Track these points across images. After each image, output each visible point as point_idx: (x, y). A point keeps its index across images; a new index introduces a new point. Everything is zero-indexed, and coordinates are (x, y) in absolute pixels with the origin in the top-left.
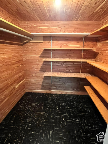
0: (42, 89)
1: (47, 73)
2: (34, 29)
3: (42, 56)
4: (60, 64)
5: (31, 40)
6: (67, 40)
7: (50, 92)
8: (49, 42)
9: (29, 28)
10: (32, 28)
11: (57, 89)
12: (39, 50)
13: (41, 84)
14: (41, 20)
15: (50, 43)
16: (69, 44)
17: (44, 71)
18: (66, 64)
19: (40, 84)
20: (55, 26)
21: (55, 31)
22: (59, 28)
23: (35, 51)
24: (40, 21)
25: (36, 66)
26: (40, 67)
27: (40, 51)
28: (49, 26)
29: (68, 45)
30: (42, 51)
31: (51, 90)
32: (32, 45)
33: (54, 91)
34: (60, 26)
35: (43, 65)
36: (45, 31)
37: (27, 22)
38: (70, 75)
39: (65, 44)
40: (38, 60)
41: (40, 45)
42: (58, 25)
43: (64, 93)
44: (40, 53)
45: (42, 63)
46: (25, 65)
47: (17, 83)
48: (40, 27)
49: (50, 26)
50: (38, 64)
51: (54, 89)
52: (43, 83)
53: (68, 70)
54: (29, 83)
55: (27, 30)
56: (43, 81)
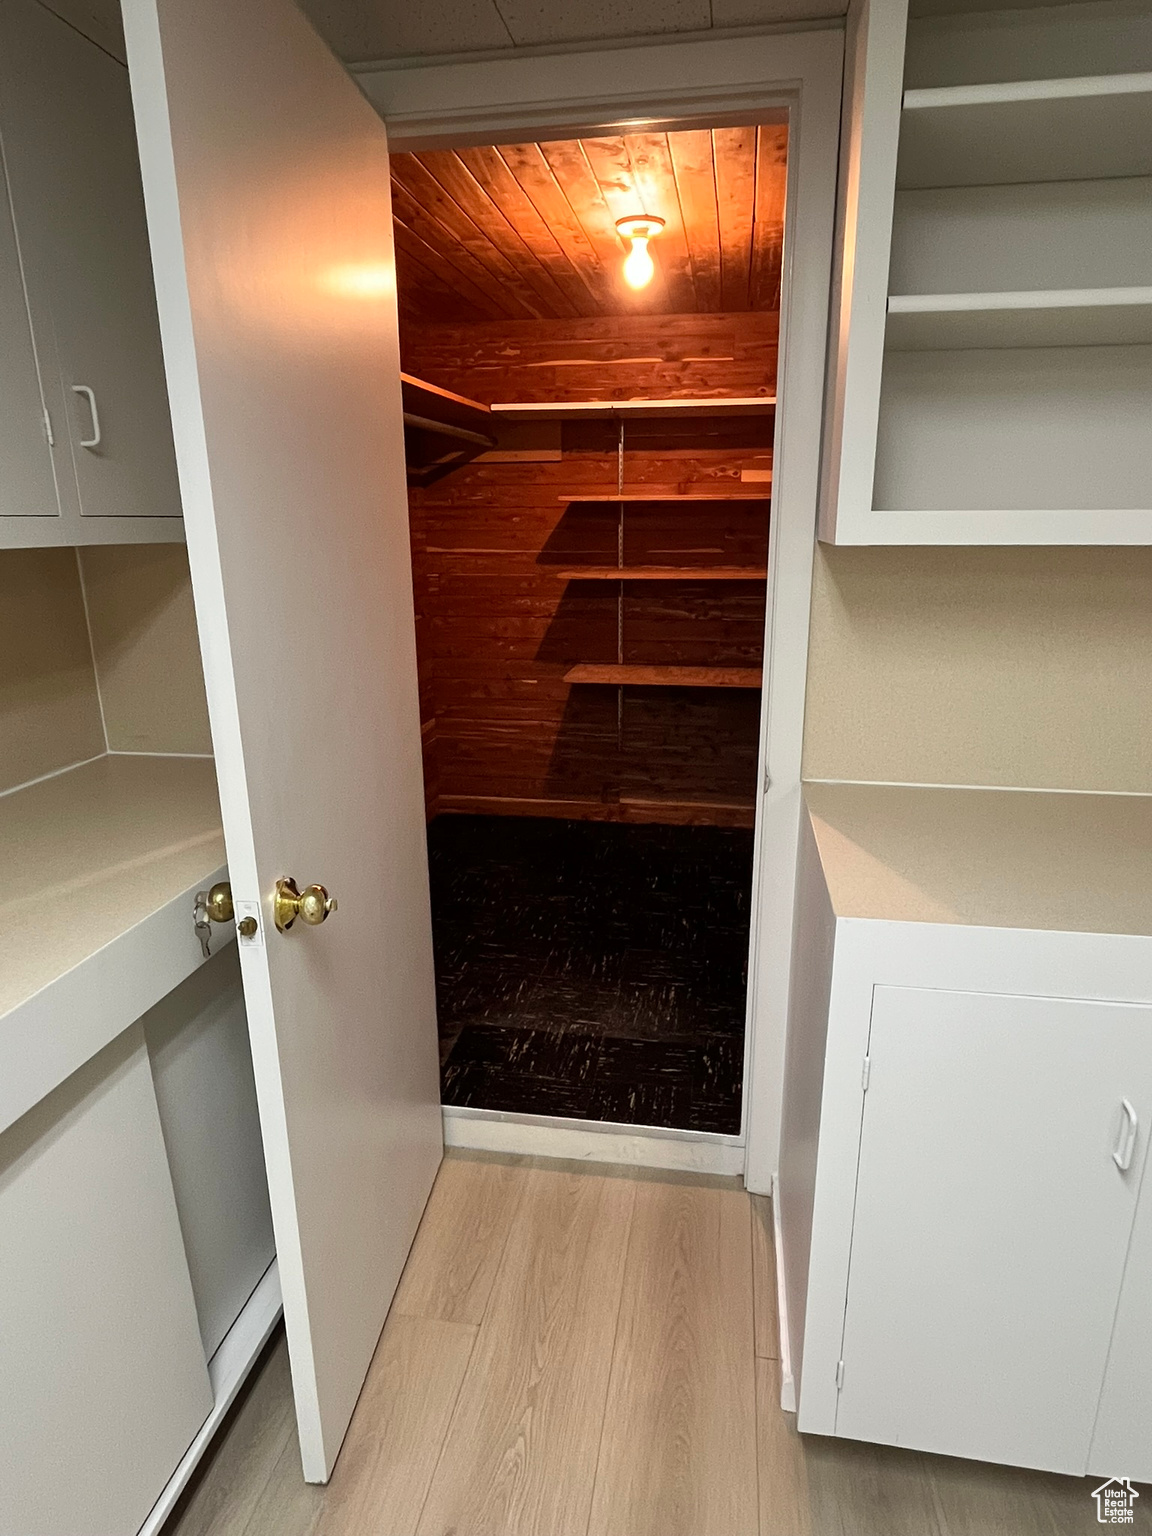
0: (551, 790)
1: (590, 667)
2: (506, 373)
3: (554, 555)
4: (677, 607)
5: (484, 449)
6: (722, 442)
7: (611, 813)
8: (600, 455)
9: (469, 372)
10: (492, 366)
11: (659, 791)
12: (539, 511)
13: (549, 752)
14: (549, 314)
15: (606, 466)
16: (740, 468)
17: (566, 662)
18: (721, 608)
19: (542, 756)
20: (644, 353)
21: (642, 384)
22: (670, 358)
23: (508, 518)
24: (541, 320)
25: (517, 621)
26: (539, 627)
27: (542, 519)
28: (604, 350)
29: (730, 473)
30: (556, 517)
31: (618, 795)
32: (491, 483)
33: (639, 806)
34: (675, 349)
35: (562, 614)
36: (579, 383)
37: (457, 334)
38: (741, 679)
39: (710, 471)
40: (524, 585)
41: (541, 479)
42: (663, 344)
43: (707, 822)
44: (544, 536)
45: (553, 604)
46: (438, 621)
48: (542, 357)
49: (610, 351)
50: (528, 613)
51: (637, 789)
52: (559, 745)
53: (733, 651)
54: (464, 747)
55: (456, 381)
56: (561, 733)
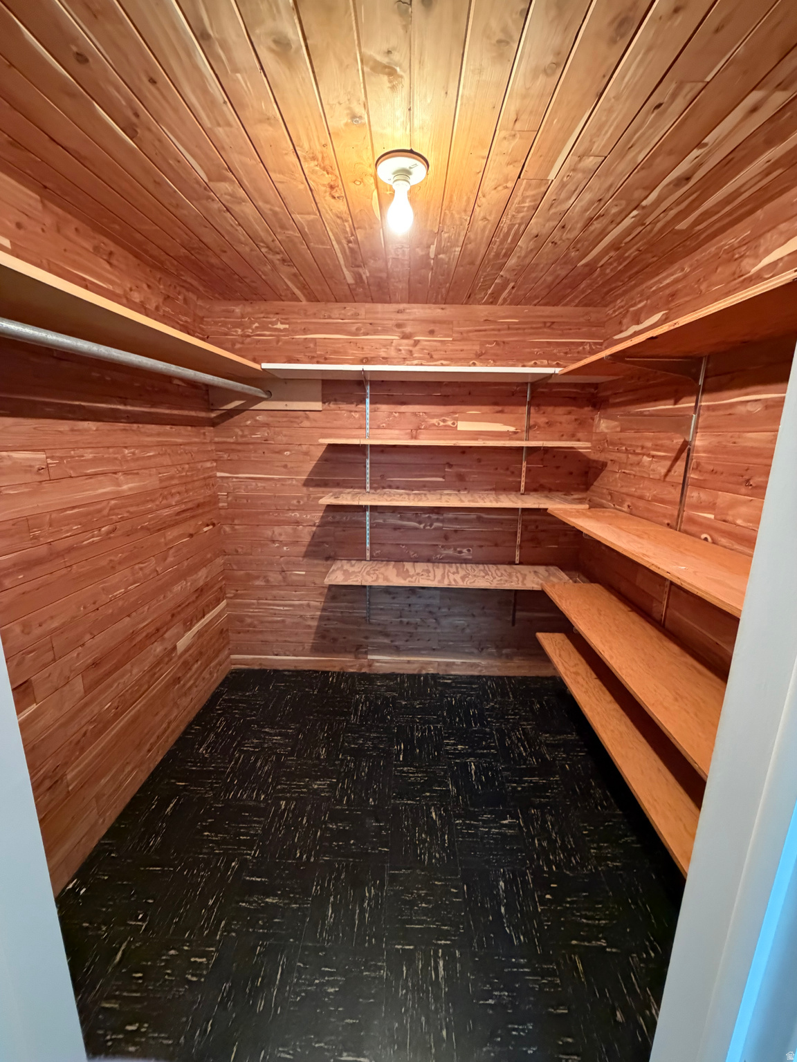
0: (316, 650)
1: (346, 565)
2: (278, 342)
3: (317, 480)
4: (409, 520)
5: (260, 400)
6: (446, 400)
7: (362, 666)
8: (352, 407)
9: (248, 340)
10: (267, 336)
11: (397, 650)
12: (304, 448)
13: (314, 623)
14: (313, 298)
15: (357, 415)
16: (457, 419)
17: (327, 559)
18: (442, 521)
19: (310, 627)
20: (385, 331)
21: (384, 355)
22: (405, 336)
23: (280, 452)
24: (304, 302)
25: (289, 529)
26: (306, 534)
27: (306, 453)
28: (354, 328)
29: (450, 423)
30: (318, 453)
31: (366, 653)
32: (267, 425)
33: (383, 662)
34: (408, 330)
35: (323, 524)
36: (335, 352)
37: (238, 310)
38: (463, 578)
39: (435, 421)
40: (295, 502)
41: (306, 423)
42: (399, 326)
43: (431, 671)
44: (309, 466)
45: (317, 517)
46: (227, 529)
47: (185, 624)
48: (305, 331)
49: (358, 329)
50: (297, 523)
51: (381, 649)
52: (321, 618)
53: (450, 552)
54: (249, 620)
55: (238, 346)
56: (324, 609)
